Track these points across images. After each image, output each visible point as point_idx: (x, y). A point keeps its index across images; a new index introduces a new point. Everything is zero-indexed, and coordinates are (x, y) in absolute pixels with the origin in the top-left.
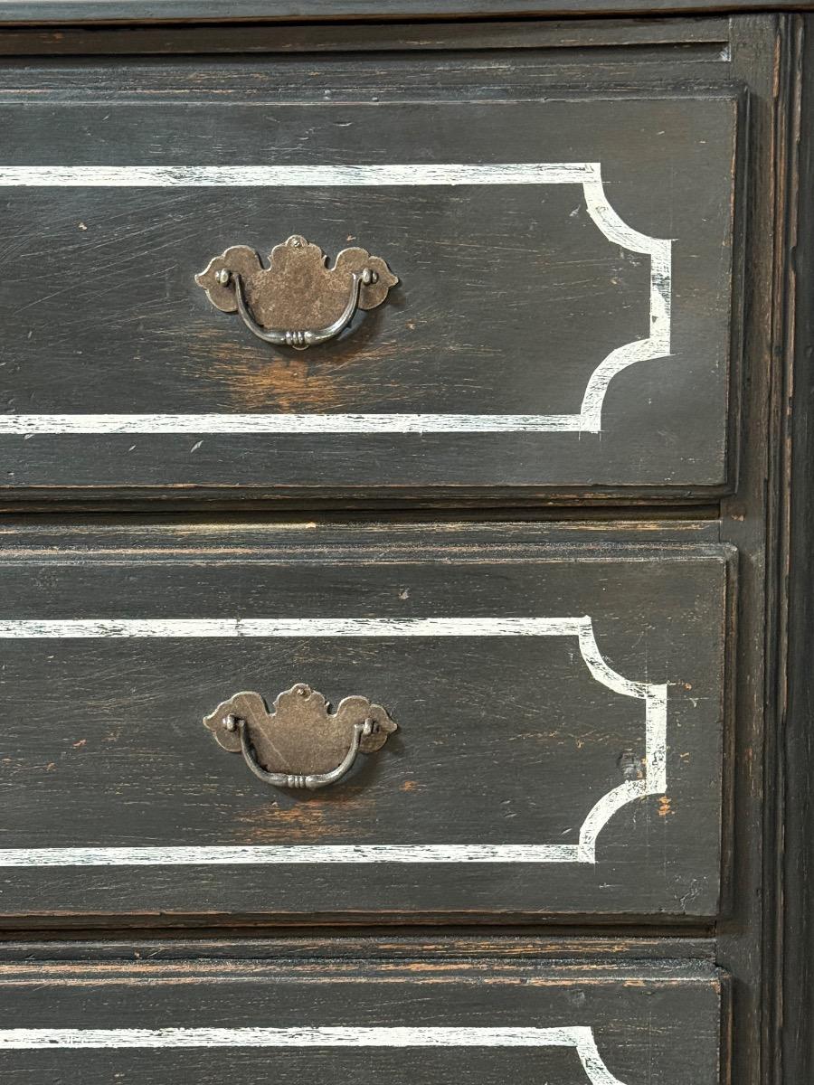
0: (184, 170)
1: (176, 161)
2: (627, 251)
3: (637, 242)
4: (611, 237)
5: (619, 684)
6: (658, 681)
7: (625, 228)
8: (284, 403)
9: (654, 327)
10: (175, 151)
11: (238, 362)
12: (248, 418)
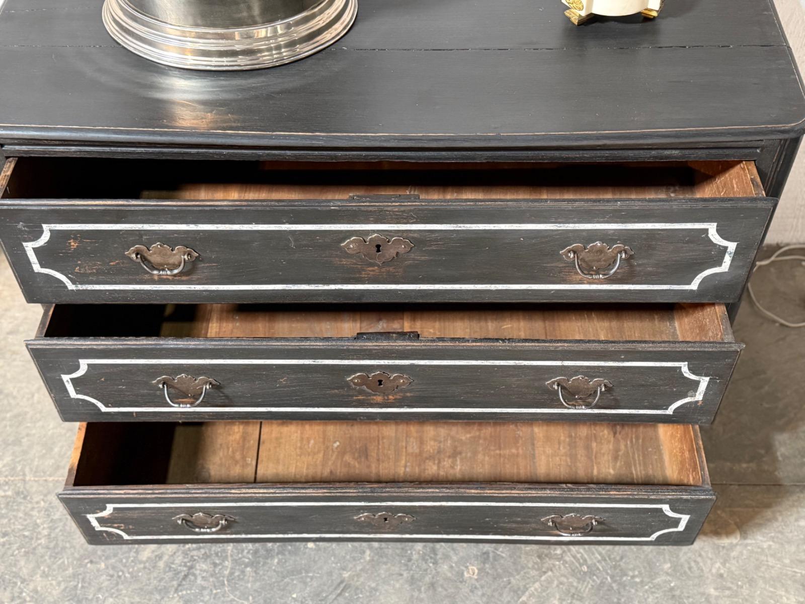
0: (562, 225)
1: (560, 223)
2: (720, 246)
3: (724, 243)
4: (715, 241)
5: (693, 377)
6: (706, 376)
7: (721, 239)
8: (585, 282)
9: (723, 264)
10: (559, 220)
11: (571, 272)
12: (572, 286)
